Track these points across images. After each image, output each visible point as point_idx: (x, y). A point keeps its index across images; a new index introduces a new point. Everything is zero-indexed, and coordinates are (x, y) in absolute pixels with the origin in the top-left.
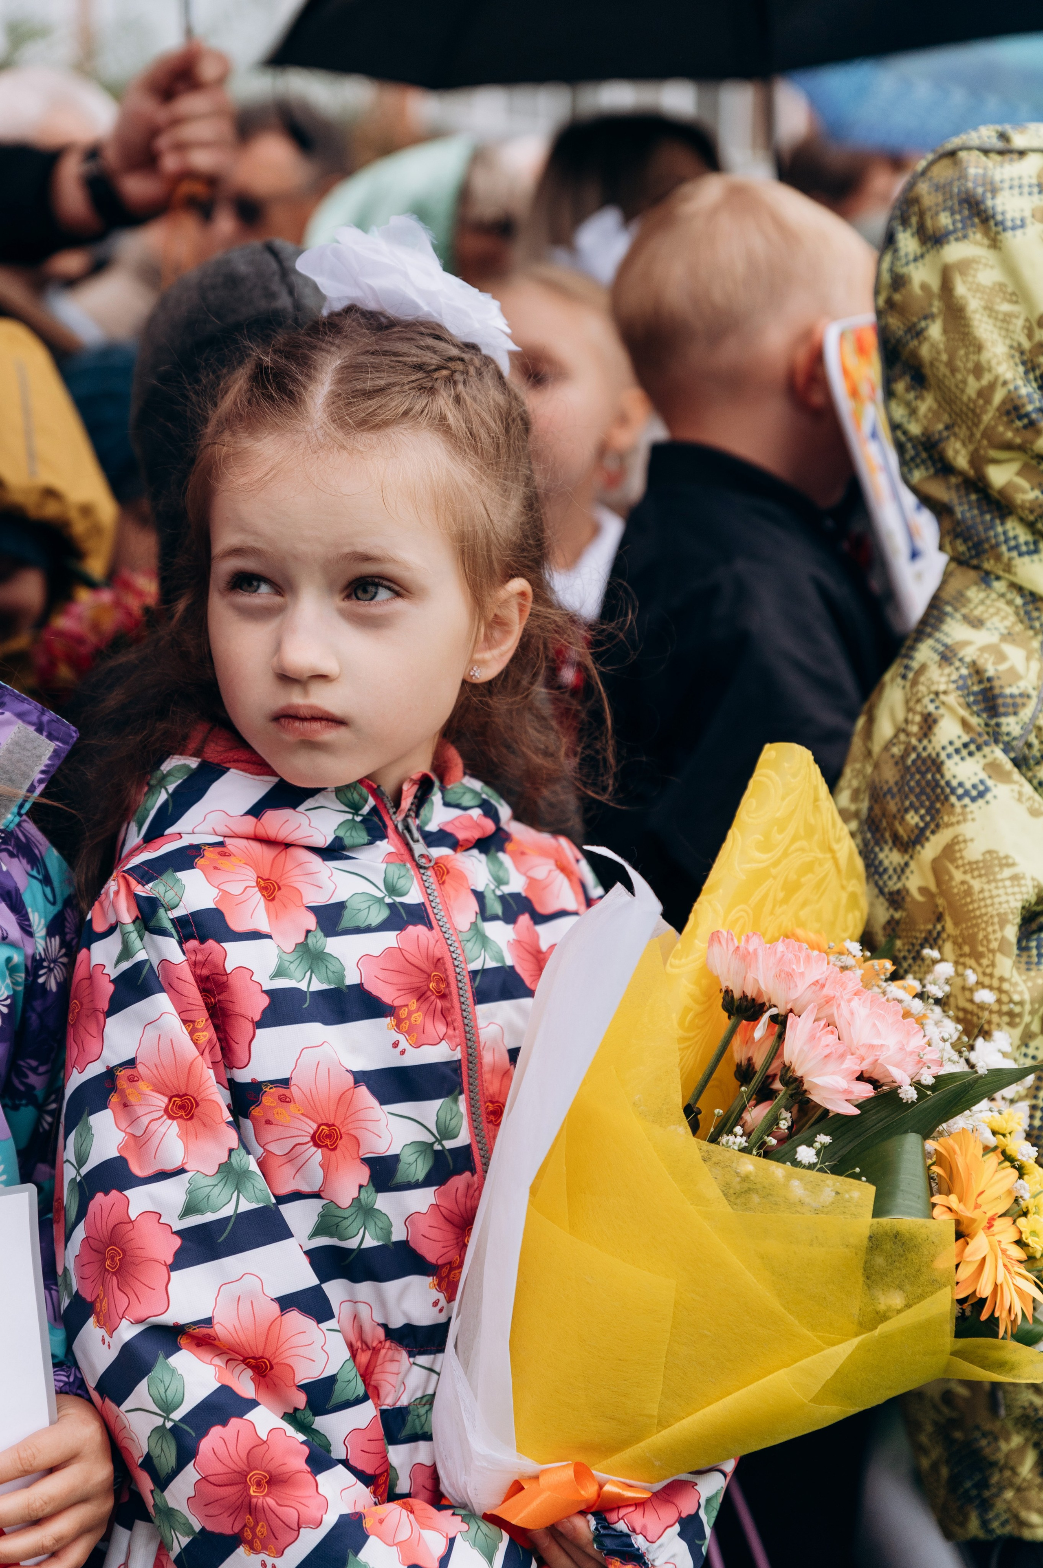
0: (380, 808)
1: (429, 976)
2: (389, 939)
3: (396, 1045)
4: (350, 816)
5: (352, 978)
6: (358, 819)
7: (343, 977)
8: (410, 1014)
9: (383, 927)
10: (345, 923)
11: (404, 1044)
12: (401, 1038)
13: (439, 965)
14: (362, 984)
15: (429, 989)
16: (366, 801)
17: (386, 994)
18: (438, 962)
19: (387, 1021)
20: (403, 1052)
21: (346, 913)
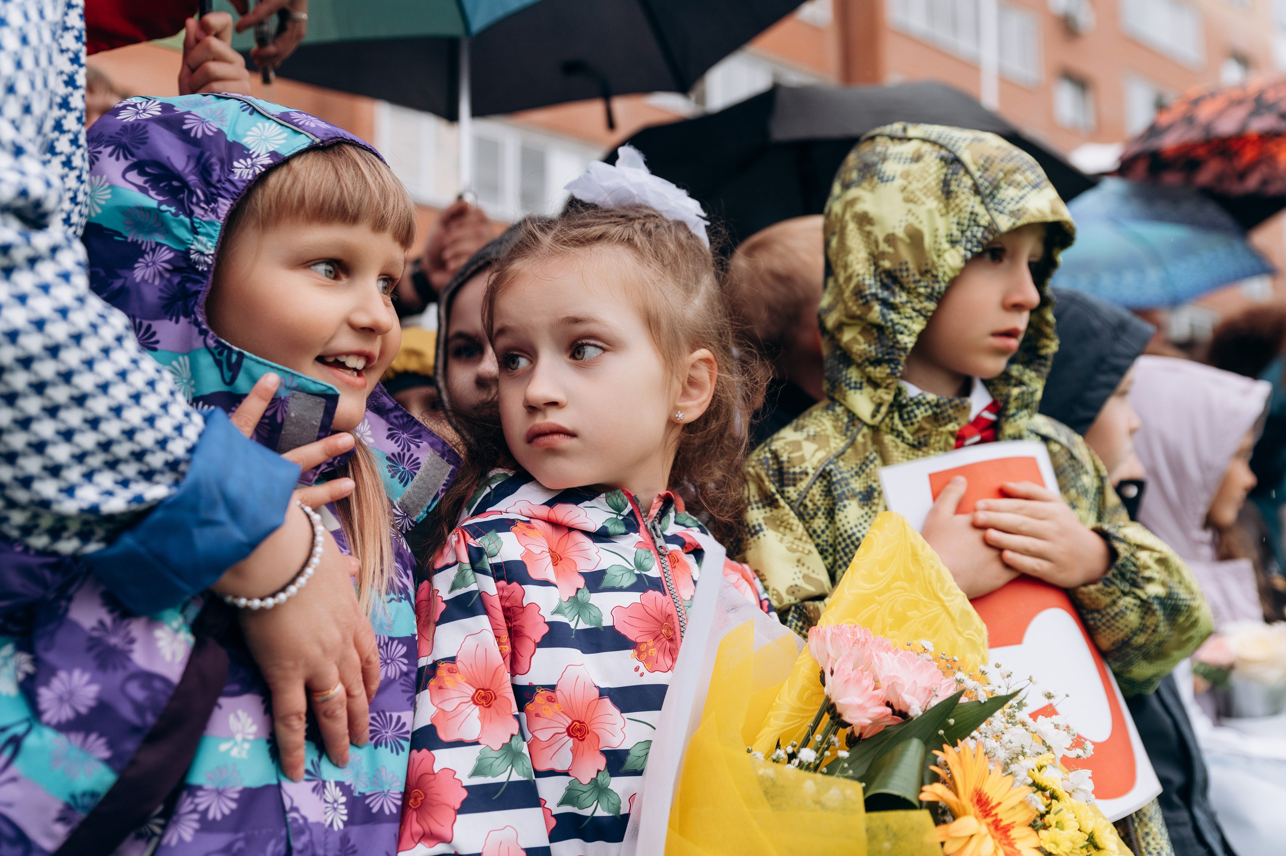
0: (636, 511)
1: (662, 624)
2: (635, 597)
3: (637, 669)
4: (615, 516)
5: (607, 622)
6: (621, 518)
7: (601, 620)
8: (647, 649)
9: (632, 588)
10: (605, 584)
11: (642, 669)
12: (641, 664)
13: (669, 619)
14: (614, 626)
15: (662, 633)
16: (626, 506)
17: (631, 633)
18: (669, 617)
19: (630, 653)
20: (642, 675)
21: (606, 577)
